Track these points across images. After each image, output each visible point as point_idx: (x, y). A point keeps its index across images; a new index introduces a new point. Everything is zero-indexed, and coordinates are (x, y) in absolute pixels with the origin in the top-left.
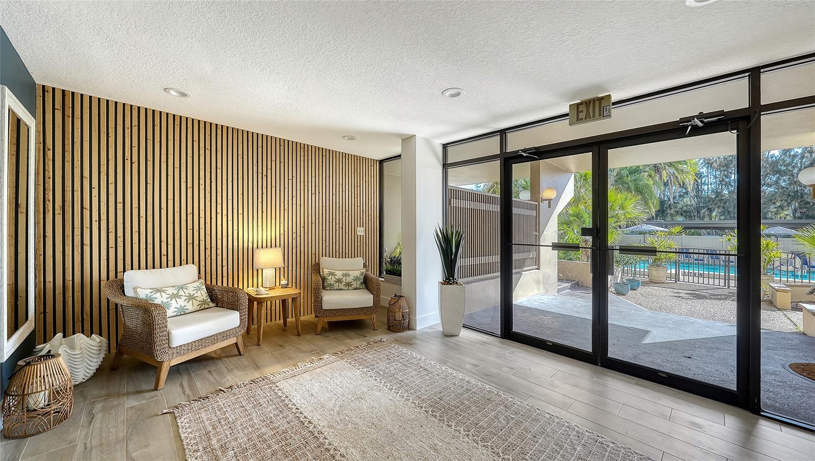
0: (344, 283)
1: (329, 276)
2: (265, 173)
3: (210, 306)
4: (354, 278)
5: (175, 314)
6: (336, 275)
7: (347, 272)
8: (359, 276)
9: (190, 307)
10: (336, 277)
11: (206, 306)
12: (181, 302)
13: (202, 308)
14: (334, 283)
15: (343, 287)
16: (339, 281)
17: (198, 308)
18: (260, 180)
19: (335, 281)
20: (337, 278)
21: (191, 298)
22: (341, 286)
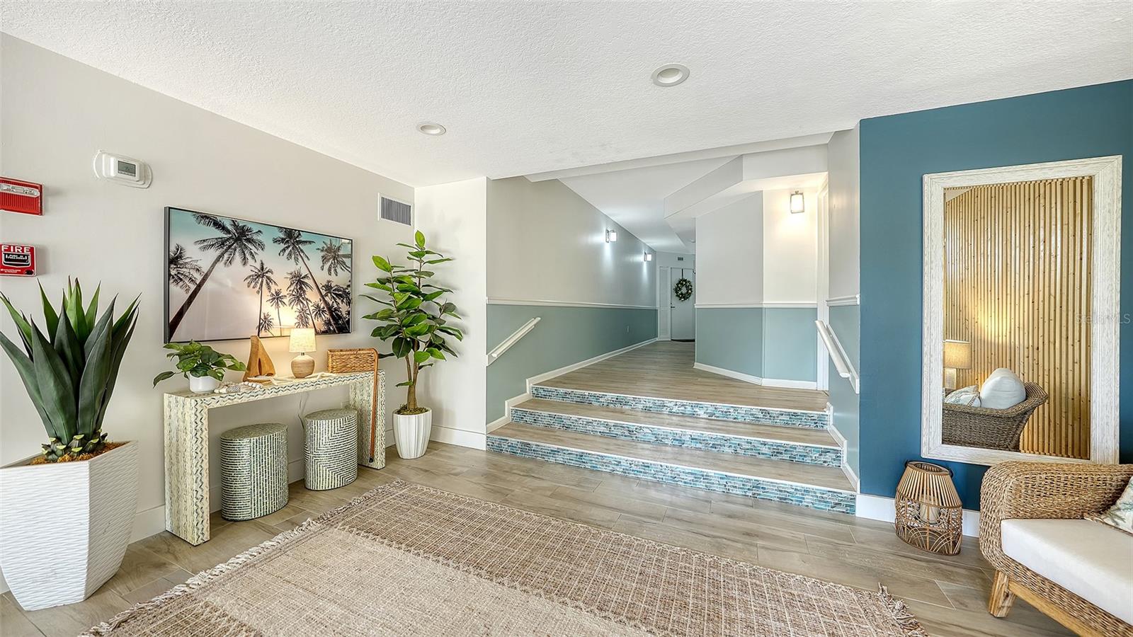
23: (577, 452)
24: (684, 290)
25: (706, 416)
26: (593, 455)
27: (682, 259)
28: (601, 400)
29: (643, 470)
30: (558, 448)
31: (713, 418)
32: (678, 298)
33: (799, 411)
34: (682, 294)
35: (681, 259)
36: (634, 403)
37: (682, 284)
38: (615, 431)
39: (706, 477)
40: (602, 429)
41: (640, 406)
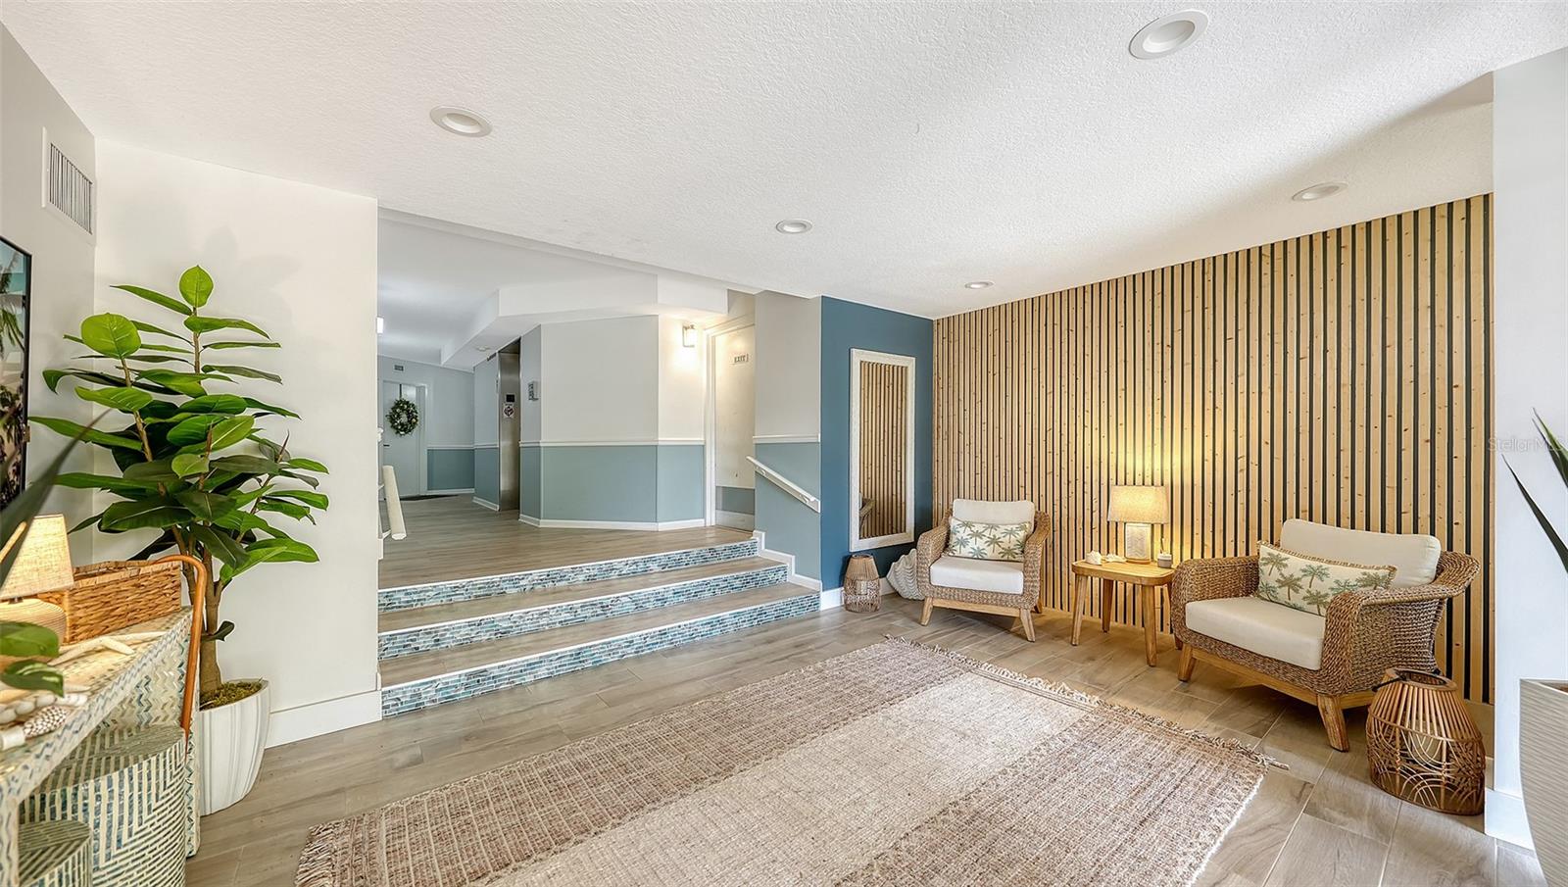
0: (1303, 593)
1: (1265, 564)
2: (1167, 341)
3: (1016, 559)
4: (1335, 586)
5: (971, 555)
6: (1285, 566)
7: (1325, 565)
8: (1353, 583)
9: (989, 552)
10: (1283, 570)
11: (1011, 558)
12: (981, 543)
13: (1006, 558)
14: (1277, 585)
15: (1304, 604)
16: (1291, 583)
17: (999, 557)
18: (1158, 357)
19: (1278, 581)
20: (1286, 575)
21: (994, 541)
22: (1297, 599)
23: (570, 651)
24: (404, 419)
25: (660, 569)
26: (595, 645)
27: (397, 368)
28: (522, 583)
29: (659, 641)
30: (541, 657)
31: (667, 569)
32: (394, 431)
33: (738, 544)
34: (402, 424)
35: (399, 368)
36: (572, 575)
37: (402, 408)
38: (582, 614)
39: (721, 621)
40: (564, 616)
41: (581, 578)
